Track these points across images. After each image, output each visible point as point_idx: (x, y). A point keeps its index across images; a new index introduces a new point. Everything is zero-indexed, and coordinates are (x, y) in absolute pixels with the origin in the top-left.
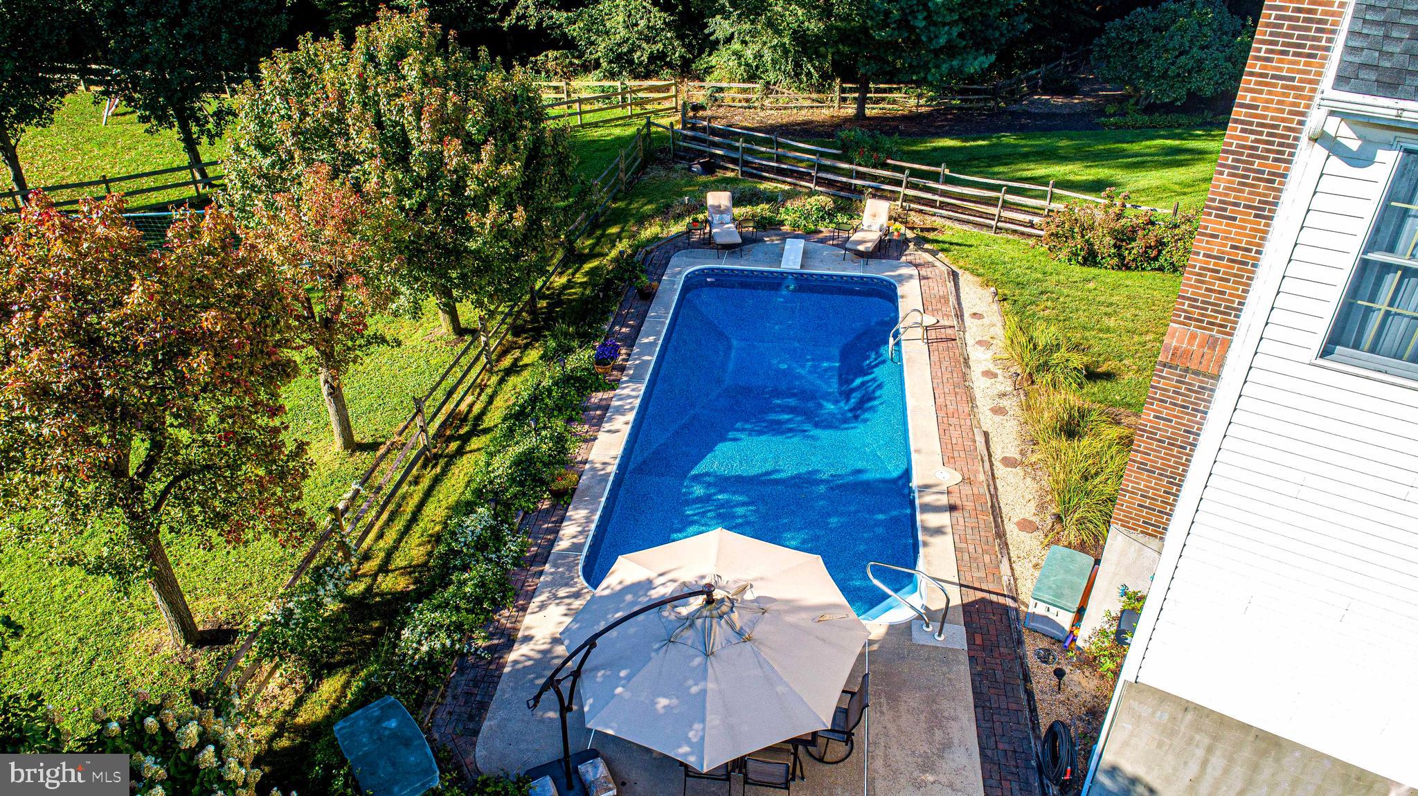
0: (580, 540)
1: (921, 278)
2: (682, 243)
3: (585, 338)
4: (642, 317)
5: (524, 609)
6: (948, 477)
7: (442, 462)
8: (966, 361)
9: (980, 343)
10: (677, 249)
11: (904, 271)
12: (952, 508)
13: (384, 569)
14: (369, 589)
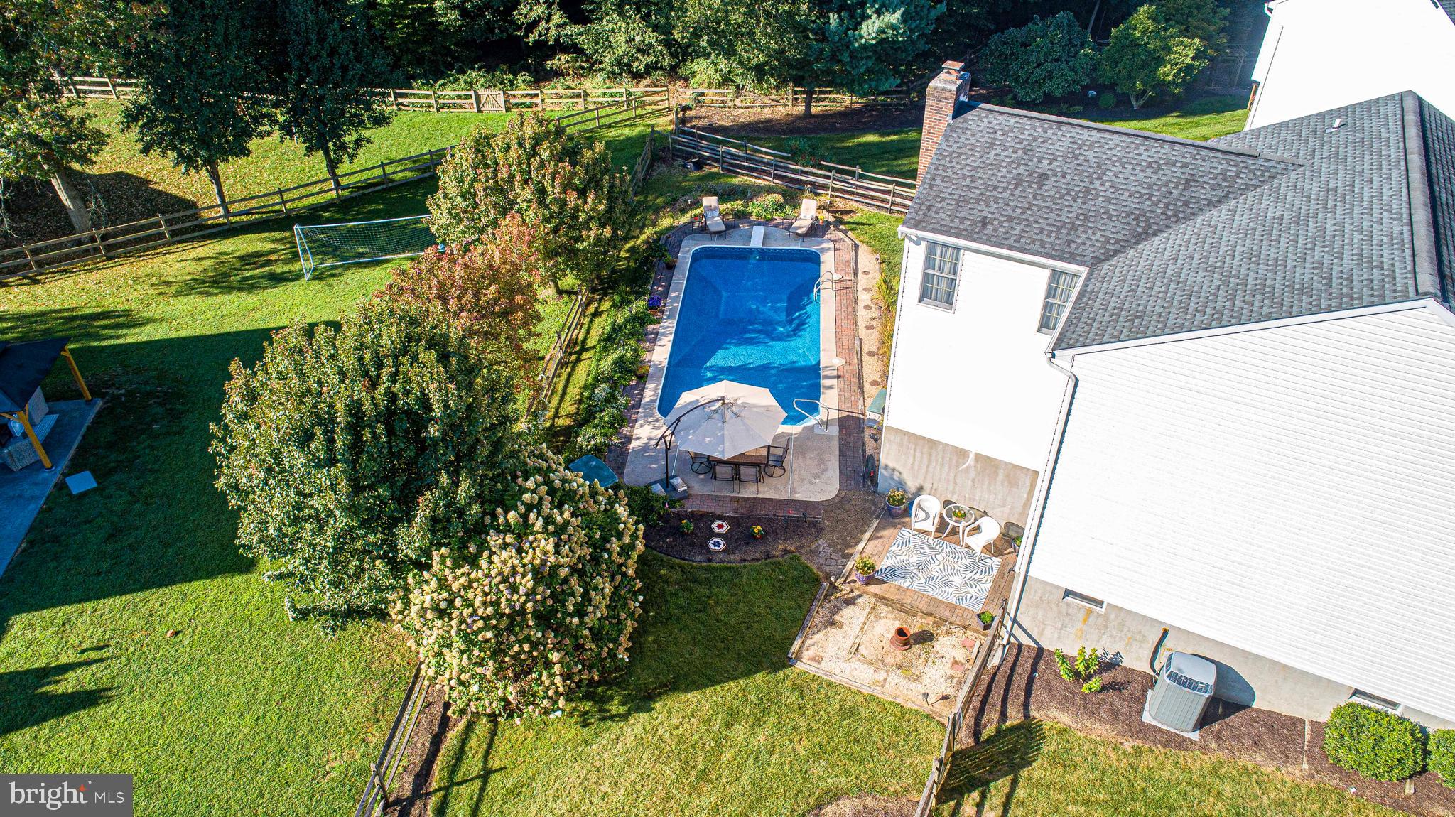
0: (654, 397)
1: (836, 249)
2: (687, 230)
3: (639, 295)
4: (669, 281)
5: (633, 427)
6: (838, 362)
7: (570, 366)
8: (856, 300)
9: (865, 289)
10: (685, 234)
11: (825, 245)
12: (839, 377)
13: (556, 415)
14: (552, 425)
